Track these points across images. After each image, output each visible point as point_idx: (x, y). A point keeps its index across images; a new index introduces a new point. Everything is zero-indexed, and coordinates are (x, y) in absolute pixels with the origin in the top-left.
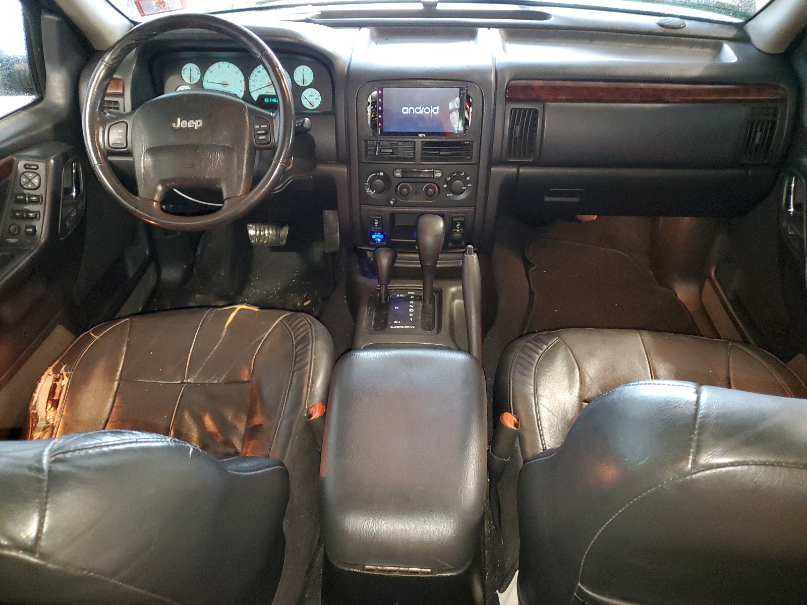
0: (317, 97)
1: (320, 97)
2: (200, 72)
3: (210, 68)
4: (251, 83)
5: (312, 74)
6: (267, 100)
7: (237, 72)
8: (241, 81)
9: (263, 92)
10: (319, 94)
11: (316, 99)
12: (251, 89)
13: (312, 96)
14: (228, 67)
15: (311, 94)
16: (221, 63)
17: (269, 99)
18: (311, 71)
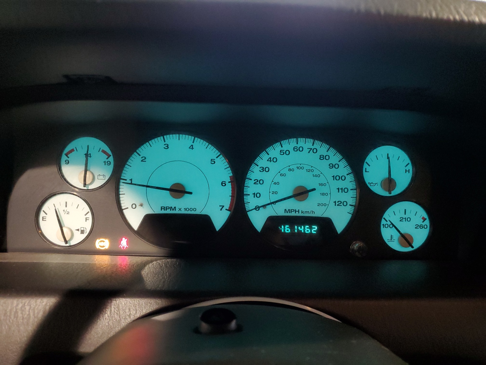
0: (420, 222)
1: (427, 222)
2: (111, 159)
3: (140, 150)
4: (250, 188)
5: (410, 167)
6: (286, 229)
7: (213, 162)
8: (223, 184)
9: (279, 210)
10: (426, 216)
11: (418, 227)
12: (250, 202)
13: (408, 220)
14: (192, 147)
15: (406, 216)
16: (172, 139)
17: (292, 228)
18: (408, 160)
